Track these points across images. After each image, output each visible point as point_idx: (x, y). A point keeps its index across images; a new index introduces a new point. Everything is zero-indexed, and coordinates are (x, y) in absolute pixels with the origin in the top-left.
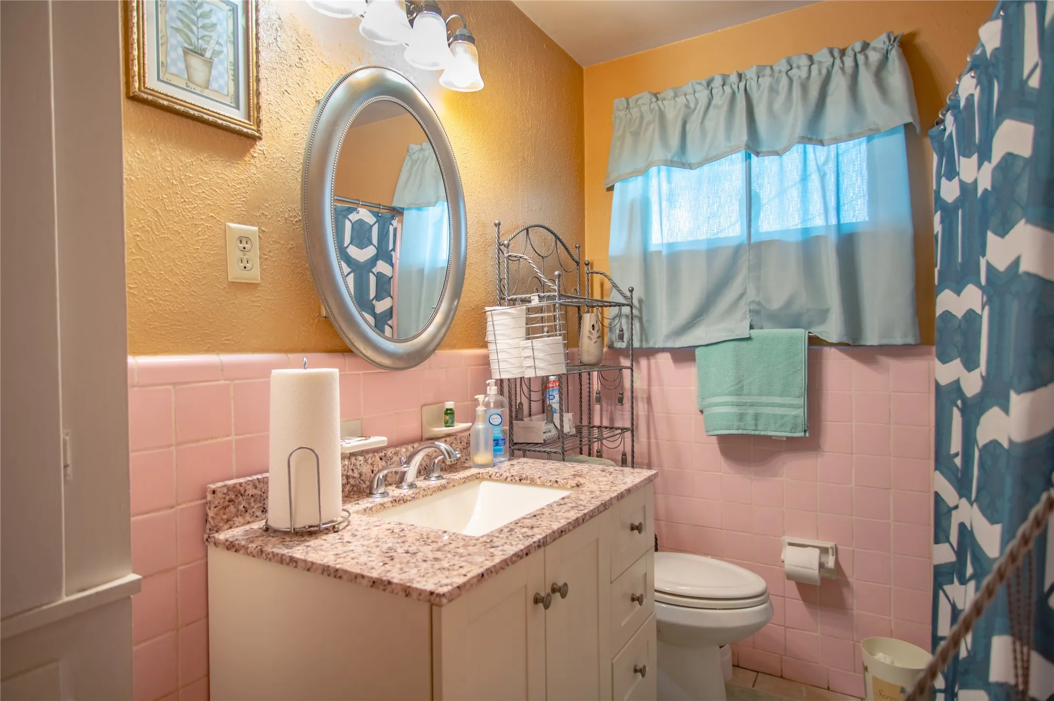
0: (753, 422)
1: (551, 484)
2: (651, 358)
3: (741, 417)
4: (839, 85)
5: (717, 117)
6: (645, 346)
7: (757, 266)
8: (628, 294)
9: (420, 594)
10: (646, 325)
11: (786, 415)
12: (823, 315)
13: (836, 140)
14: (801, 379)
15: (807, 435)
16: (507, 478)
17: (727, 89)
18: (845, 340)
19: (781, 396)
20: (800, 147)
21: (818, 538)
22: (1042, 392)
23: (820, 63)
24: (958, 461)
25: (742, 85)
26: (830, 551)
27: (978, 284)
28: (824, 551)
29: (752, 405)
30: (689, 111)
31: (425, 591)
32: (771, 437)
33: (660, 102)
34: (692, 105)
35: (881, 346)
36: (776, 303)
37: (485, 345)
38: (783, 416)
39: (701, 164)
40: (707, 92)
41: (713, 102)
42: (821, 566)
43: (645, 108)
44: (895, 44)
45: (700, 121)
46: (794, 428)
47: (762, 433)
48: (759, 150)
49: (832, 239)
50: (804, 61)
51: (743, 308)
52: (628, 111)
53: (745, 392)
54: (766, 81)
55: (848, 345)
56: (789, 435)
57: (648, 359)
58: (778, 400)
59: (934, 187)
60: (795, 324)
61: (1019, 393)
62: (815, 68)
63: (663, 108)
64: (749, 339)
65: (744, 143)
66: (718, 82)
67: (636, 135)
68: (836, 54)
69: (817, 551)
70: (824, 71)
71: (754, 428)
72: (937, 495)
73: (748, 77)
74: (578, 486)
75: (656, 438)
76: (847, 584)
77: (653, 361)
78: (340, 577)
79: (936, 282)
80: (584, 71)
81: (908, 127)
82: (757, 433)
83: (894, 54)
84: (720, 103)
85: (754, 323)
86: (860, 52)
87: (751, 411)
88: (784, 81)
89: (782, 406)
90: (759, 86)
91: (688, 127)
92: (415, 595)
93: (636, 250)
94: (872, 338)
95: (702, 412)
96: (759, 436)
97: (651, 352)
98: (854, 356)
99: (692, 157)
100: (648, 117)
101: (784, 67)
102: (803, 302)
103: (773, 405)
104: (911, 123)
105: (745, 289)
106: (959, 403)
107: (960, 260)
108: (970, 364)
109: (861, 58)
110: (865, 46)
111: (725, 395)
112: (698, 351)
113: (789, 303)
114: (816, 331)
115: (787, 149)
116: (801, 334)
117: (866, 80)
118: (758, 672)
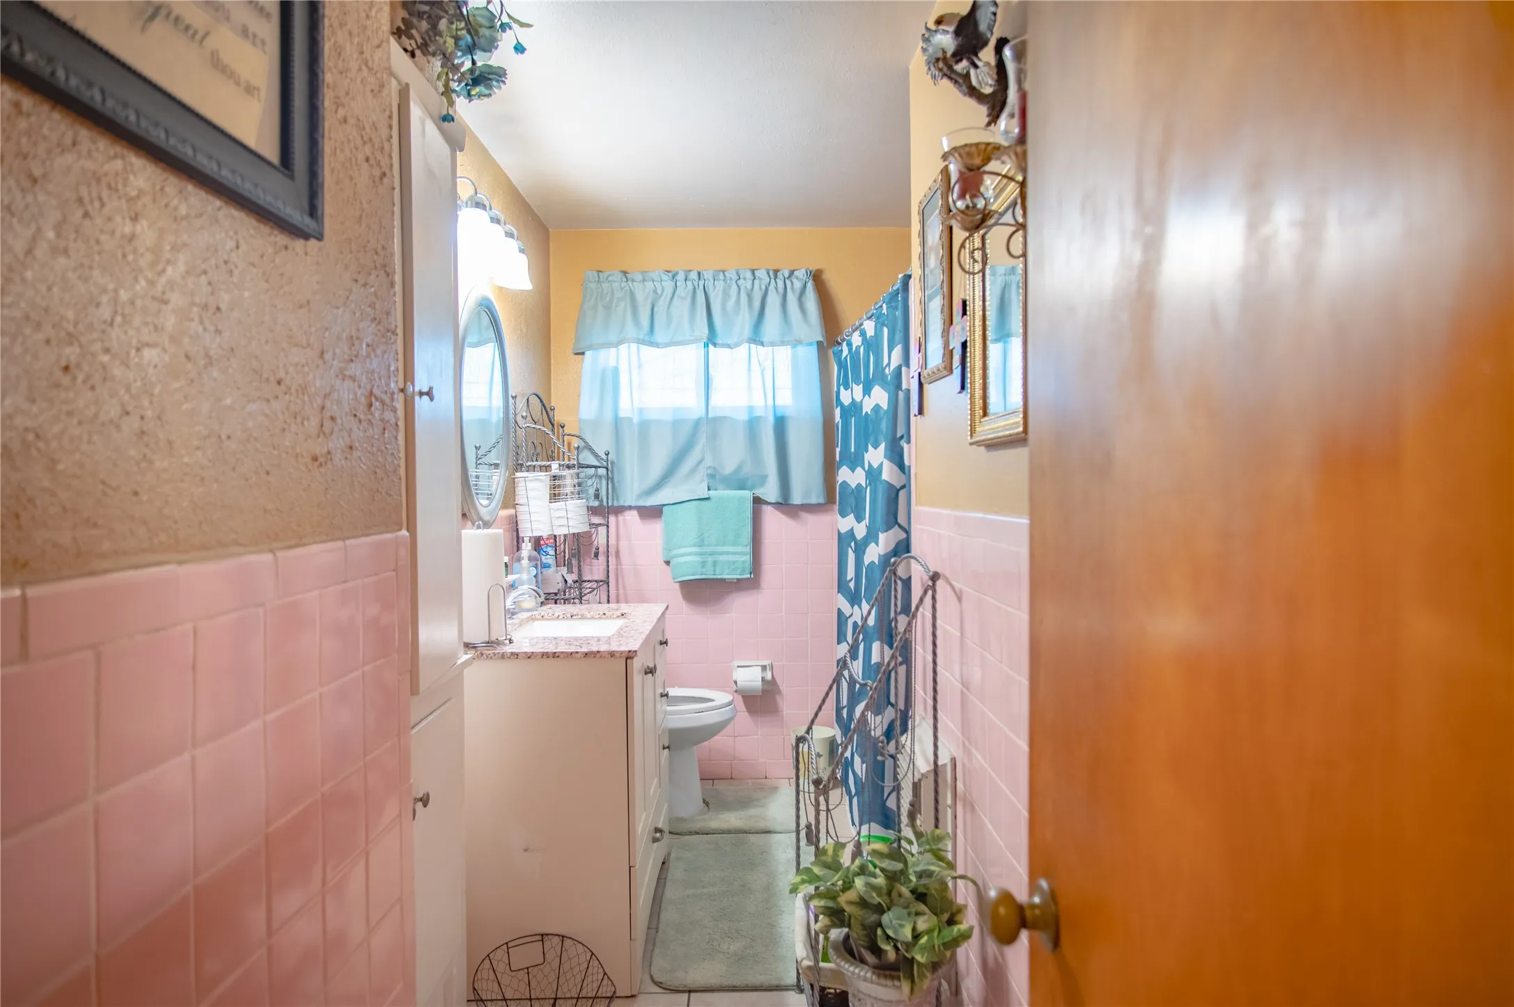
0: (712, 568)
1: (599, 616)
2: (619, 515)
3: (703, 564)
4: (774, 300)
5: (681, 307)
6: (616, 504)
7: (713, 437)
8: (604, 457)
9: (621, 654)
10: (616, 485)
11: (737, 561)
12: (763, 480)
13: (773, 344)
14: (748, 530)
15: (752, 576)
16: (559, 616)
17: (689, 283)
18: (780, 500)
19: (733, 545)
20: (747, 345)
21: (758, 660)
22: (890, 532)
23: (760, 279)
24: (852, 585)
25: (701, 283)
26: (768, 667)
27: (863, 468)
28: (764, 668)
29: (711, 554)
30: (656, 296)
31: (625, 651)
32: (725, 579)
33: (630, 283)
34: (659, 292)
35: (802, 505)
36: (729, 468)
37: (514, 506)
38: (734, 562)
39: (667, 345)
40: (673, 284)
41: (678, 292)
42: (763, 679)
43: (616, 285)
44: (811, 278)
45: (666, 306)
46: (743, 572)
47: (719, 577)
48: (716, 342)
49: (771, 420)
50: (749, 275)
51: (702, 472)
52: (599, 285)
53: (706, 543)
54: (720, 285)
55: (781, 504)
56: (739, 577)
57: (616, 516)
58: (731, 549)
59: (835, 389)
60: (742, 486)
61: (882, 533)
62: (756, 282)
63: (632, 289)
64: (708, 499)
65: (706, 336)
66: (681, 276)
67: (608, 308)
68: (771, 273)
69: (760, 668)
70: (763, 287)
71: (713, 573)
72: (839, 609)
73: (706, 277)
74: (623, 615)
75: (624, 588)
76: (779, 692)
77: (621, 518)
78: (558, 657)
79: (838, 459)
80: (550, 233)
81: (819, 344)
82: (715, 577)
83: (810, 285)
84: (683, 295)
85: (710, 485)
86: (788, 278)
87: (710, 559)
88: (734, 287)
89: (735, 553)
90: (715, 287)
91: (655, 309)
92: (618, 655)
93: (608, 416)
94: (797, 499)
95: (668, 563)
96: (717, 579)
97: (619, 510)
98: (783, 512)
99: (659, 337)
100: (618, 294)
101: (735, 277)
102: (748, 469)
103: (727, 553)
104: (822, 342)
105: (704, 456)
106: (853, 544)
107: (853, 450)
108: (859, 519)
109: (788, 283)
110: (792, 273)
111: (691, 546)
112: (665, 509)
113: (739, 469)
114: (760, 492)
115: (737, 345)
116: (747, 495)
117: (792, 299)
118: (713, 780)
